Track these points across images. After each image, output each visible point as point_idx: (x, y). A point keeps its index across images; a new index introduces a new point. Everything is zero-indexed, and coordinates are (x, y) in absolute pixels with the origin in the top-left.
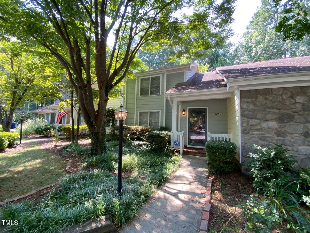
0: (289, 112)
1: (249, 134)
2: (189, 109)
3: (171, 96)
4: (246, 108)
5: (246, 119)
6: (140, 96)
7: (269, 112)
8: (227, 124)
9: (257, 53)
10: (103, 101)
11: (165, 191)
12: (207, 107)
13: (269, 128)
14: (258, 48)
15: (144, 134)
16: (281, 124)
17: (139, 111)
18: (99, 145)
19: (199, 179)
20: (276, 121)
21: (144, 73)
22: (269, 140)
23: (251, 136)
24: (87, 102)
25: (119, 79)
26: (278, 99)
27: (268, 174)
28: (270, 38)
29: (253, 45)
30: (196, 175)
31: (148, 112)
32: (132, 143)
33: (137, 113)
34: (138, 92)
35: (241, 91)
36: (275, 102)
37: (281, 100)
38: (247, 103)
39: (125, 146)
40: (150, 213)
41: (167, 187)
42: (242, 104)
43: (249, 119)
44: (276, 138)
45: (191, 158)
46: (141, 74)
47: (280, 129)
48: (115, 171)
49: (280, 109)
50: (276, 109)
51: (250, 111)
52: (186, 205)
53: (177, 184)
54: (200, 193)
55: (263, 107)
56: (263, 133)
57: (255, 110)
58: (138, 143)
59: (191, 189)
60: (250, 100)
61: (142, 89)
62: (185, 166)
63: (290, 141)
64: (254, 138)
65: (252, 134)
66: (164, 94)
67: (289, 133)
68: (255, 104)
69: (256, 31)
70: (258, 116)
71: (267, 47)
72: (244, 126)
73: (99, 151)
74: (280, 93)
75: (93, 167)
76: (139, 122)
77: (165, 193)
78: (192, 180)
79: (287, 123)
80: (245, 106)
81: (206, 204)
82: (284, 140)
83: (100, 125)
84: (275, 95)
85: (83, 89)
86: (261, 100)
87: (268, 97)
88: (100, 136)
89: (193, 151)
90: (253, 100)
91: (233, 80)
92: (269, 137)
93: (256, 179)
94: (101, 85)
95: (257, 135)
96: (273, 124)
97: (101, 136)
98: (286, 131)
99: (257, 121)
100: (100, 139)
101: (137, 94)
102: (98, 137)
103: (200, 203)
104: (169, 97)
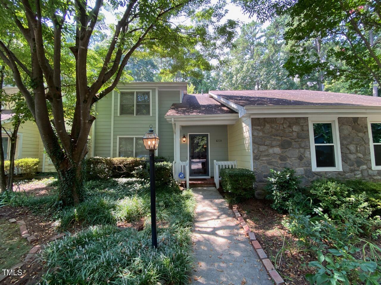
0: (288, 139)
1: (259, 160)
2: (190, 135)
3: (176, 119)
4: (257, 135)
5: (257, 146)
6: (120, 115)
7: (274, 139)
8: (228, 151)
9: (237, 80)
10: (87, 121)
11: (200, 232)
12: (209, 134)
13: (275, 154)
14: (238, 76)
15: (137, 168)
16: (283, 150)
17: (118, 137)
18: (77, 188)
19: (223, 211)
20: (279, 147)
21: (126, 85)
22: (275, 164)
23: (261, 161)
24: (60, 121)
25: (106, 90)
26: (281, 128)
27: (285, 195)
28: (248, 69)
29: (234, 72)
30: (218, 207)
31: (132, 139)
32: (118, 181)
33: (115, 139)
34: (115, 109)
35: (252, 118)
36: (278, 130)
37: (283, 128)
38: (256, 131)
39: (108, 187)
40: (203, 261)
41: (198, 227)
42: (254, 131)
43: (259, 146)
44: (280, 162)
45: (200, 191)
46: (122, 85)
47: (282, 154)
48: (117, 223)
49: (282, 137)
50: (279, 136)
51: (259, 138)
52: (231, 240)
53: (206, 221)
54: (235, 225)
55: (270, 134)
56: (270, 158)
57: (264, 137)
58: (128, 181)
59: (223, 223)
60: (259, 128)
61: (122, 106)
62: (201, 200)
63: (290, 164)
64: (264, 163)
65: (262, 160)
66: (166, 115)
67: (289, 158)
68: (263, 132)
69: (235, 59)
70: (266, 143)
71: (245, 76)
72: (255, 152)
73: (76, 199)
74: (282, 123)
75: (77, 223)
76: (119, 152)
77: (202, 235)
78: (218, 214)
79: (288, 148)
80: (255, 134)
81: (249, 233)
82: (286, 164)
83: (79, 158)
84: (278, 124)
85: (54, 99)
86: (268, 128)
87: (273, 125)
88: (78, 176)
89: (199, 182)
90: (262, 127)
91: (250, 107)
92: (275, 162)
93: (276, 201)
94: (87, 96)
95: (266, 160)
96: (277, 150)
97: (80, 175)
98: (287, 156)
99: (266, 147)
100: (78, 180)
101: (115, 113)
102: (74, 177)
103: (241, 234)
104: (173, 119)
